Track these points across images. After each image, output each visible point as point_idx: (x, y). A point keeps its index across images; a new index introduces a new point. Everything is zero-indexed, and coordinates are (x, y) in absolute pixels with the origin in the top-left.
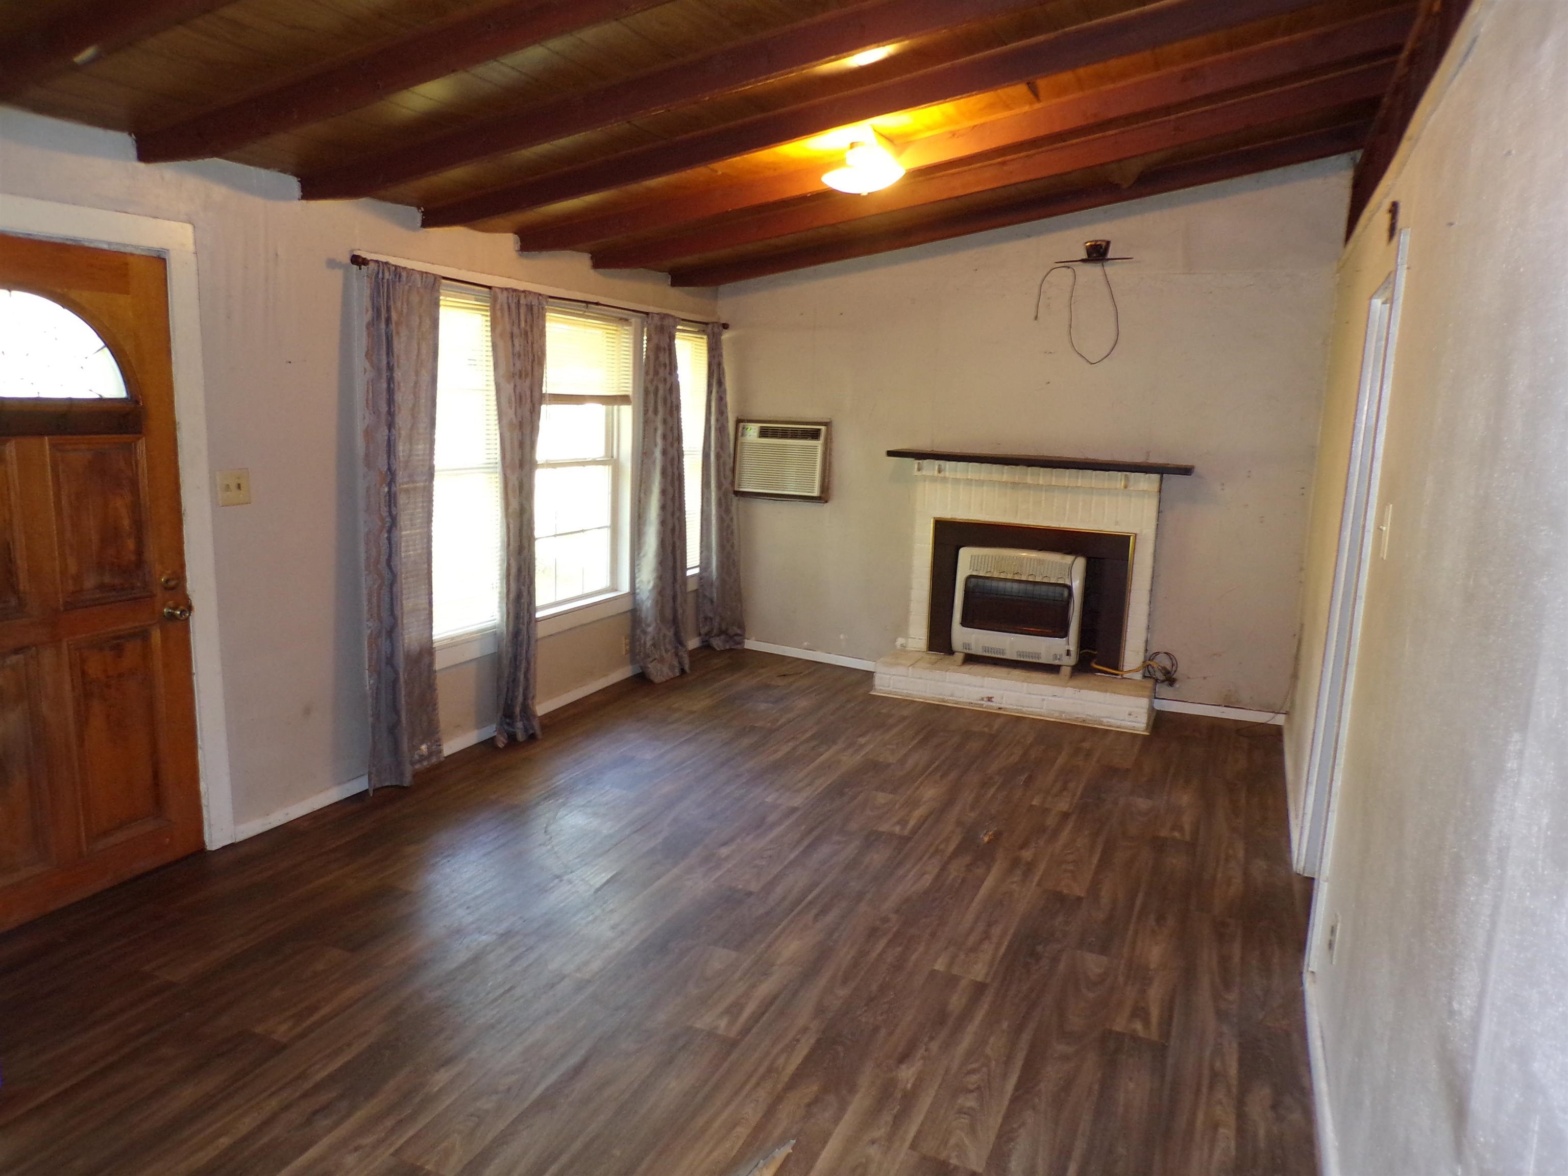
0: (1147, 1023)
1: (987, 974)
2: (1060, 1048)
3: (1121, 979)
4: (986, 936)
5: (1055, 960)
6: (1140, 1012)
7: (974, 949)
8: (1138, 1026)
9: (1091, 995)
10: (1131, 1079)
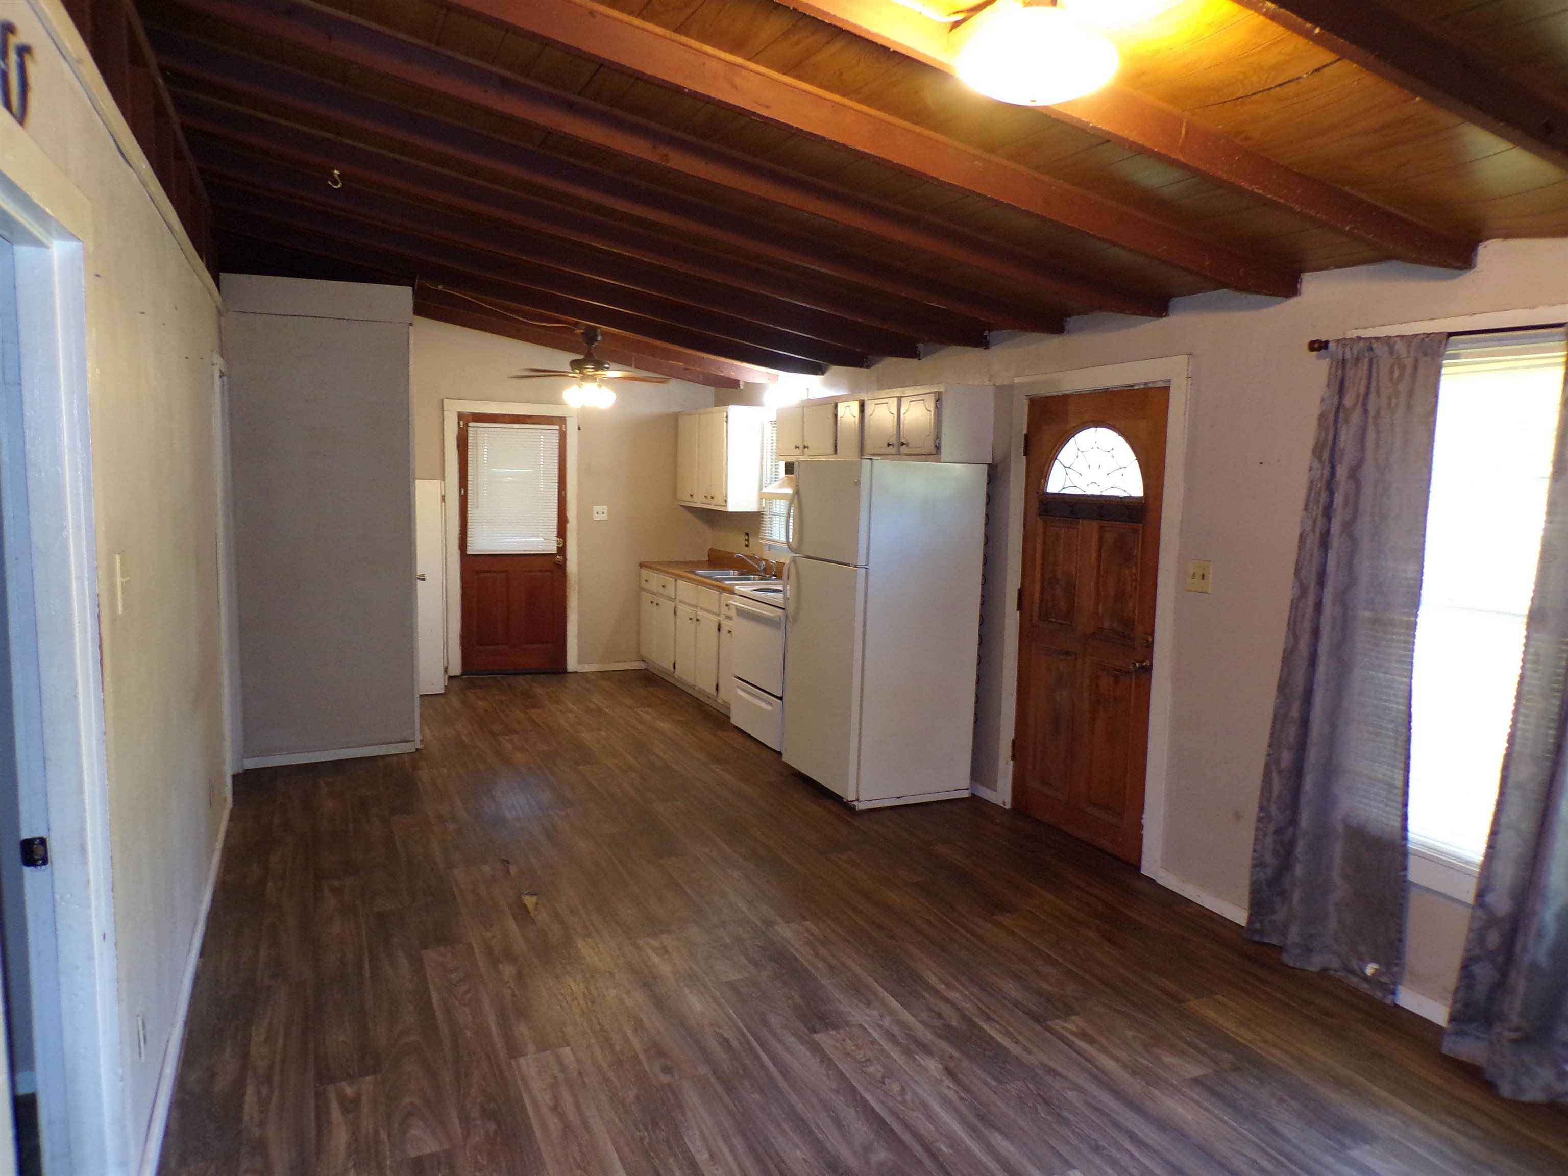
0: (342, 1098)
1: (519, 1068)
2: (413, 1038)
3: (383, 1135)
4: (556, 1108)
5: (465, 1120)
6: (351, 1106)
7: (554, 1086)
8: (349, 1091)
9: (407, 1100)
10: (344, 1042)
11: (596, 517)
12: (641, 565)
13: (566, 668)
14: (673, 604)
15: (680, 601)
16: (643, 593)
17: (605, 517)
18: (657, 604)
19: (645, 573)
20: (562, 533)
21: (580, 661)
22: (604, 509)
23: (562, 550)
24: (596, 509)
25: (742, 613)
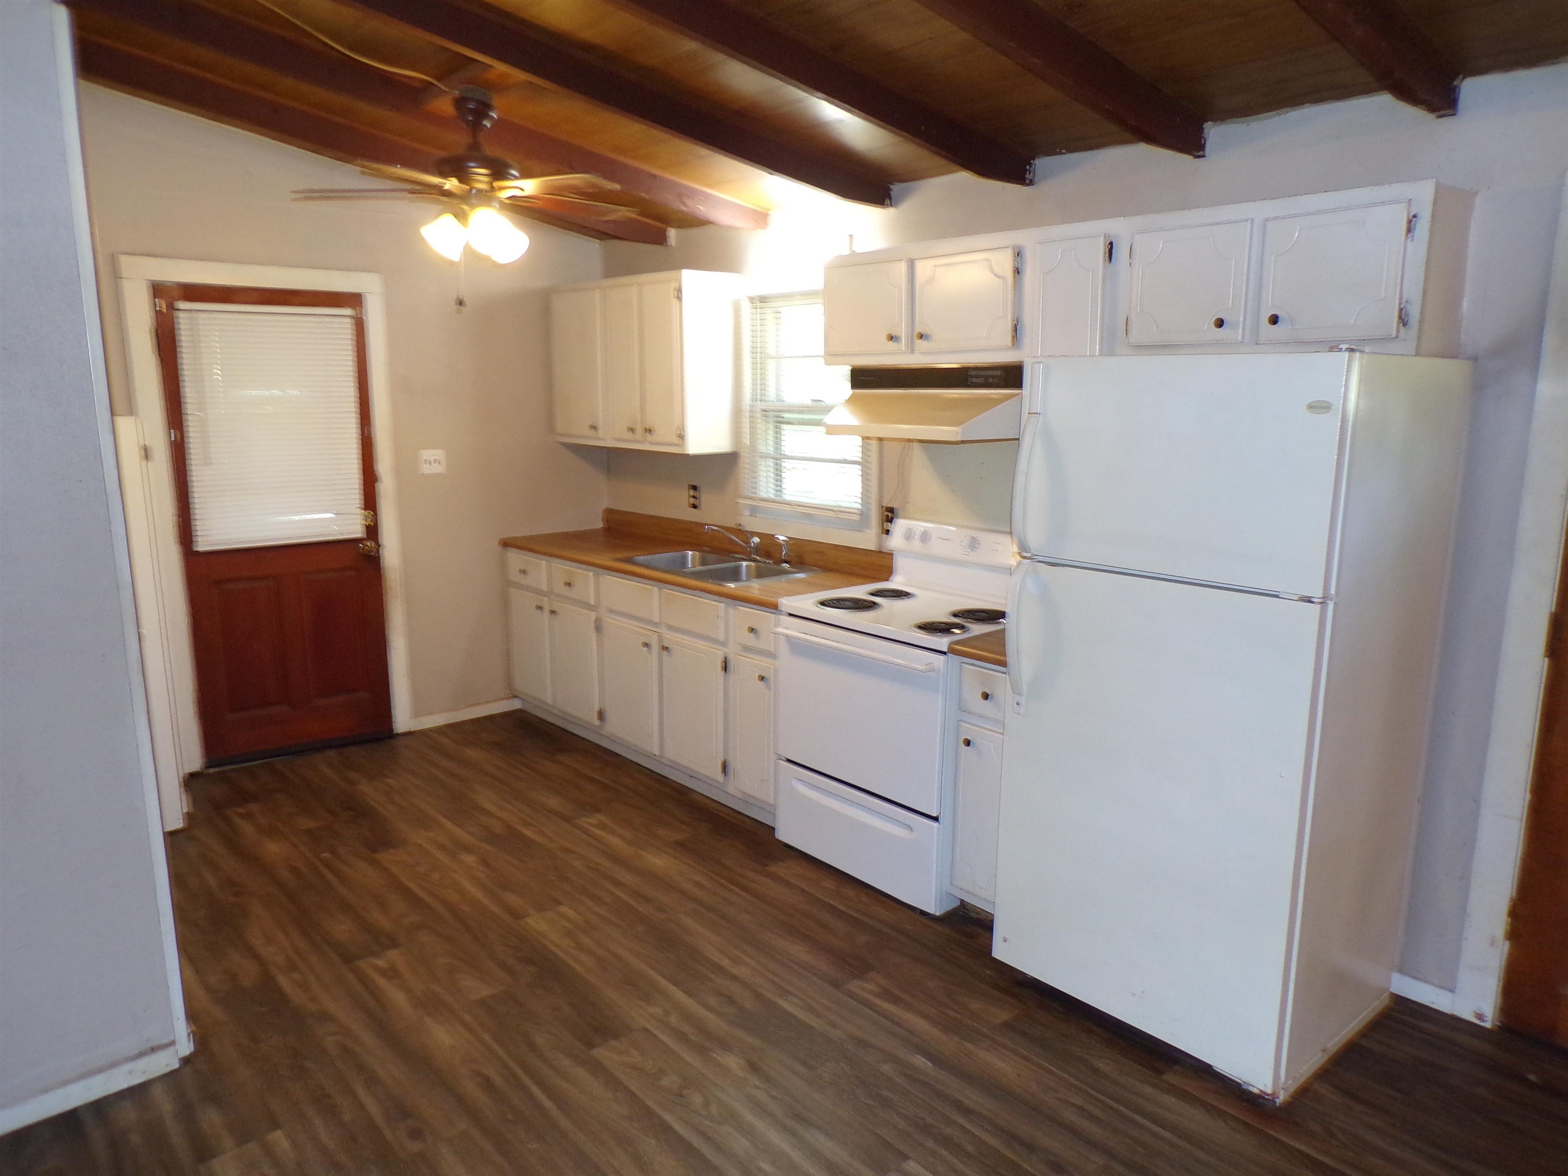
11: (427, 469)
12: (506, 544)
13: (391, 729)
14: (593, 615)
15: (611, 611)
16: (513, 590)
17: (437, 469)
18: (553, 612)
19: (516, 559)
20: (370, 501)
21: (417, 712)
22: (437, 454)
23: (372, 531)
24: (427, 454)
25: (799, 648)
